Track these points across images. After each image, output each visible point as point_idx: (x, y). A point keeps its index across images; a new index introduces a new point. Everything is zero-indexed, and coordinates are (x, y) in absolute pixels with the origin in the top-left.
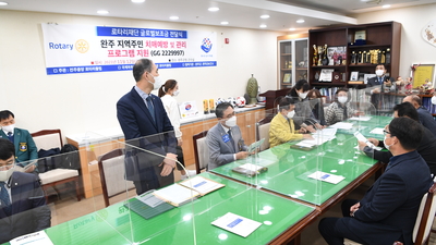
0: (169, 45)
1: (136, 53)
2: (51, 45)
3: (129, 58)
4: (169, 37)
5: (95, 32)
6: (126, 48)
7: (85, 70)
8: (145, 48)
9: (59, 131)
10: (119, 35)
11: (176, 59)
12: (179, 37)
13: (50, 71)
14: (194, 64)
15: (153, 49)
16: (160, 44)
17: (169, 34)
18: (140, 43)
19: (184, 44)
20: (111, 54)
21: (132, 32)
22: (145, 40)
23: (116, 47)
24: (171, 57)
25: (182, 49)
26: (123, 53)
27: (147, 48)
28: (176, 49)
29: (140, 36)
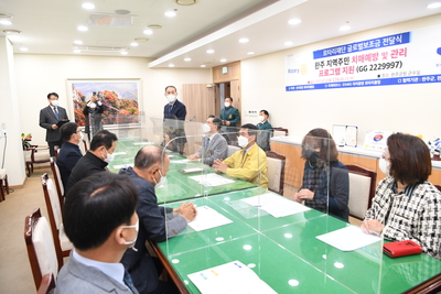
0: (380, 57)
1: (342, 70)
2: (289, 71)
3: (334, 76)
4: (382, 46)
5: (312, 55)
6: (334, 67)
7: (304, 88)
8: (351, 64)
9: (286, 131)
10: (329, 55)
11: (388, 73)
12: (397, 43)
13: (288, 89)
14: (420, 80)
15: (360, 64)
16: (368, 57)
17: (382, 42)
18: (347, 59)
19: (404, 52)
20: (321, 74)
21: (339, 50)
22: (351, 55)
23: (326, 67)
24: (381, 72)
25: (400, 58)
26: (330, 72)
27: (354, 64)
28: (390, 60)
29: (347, 52)
